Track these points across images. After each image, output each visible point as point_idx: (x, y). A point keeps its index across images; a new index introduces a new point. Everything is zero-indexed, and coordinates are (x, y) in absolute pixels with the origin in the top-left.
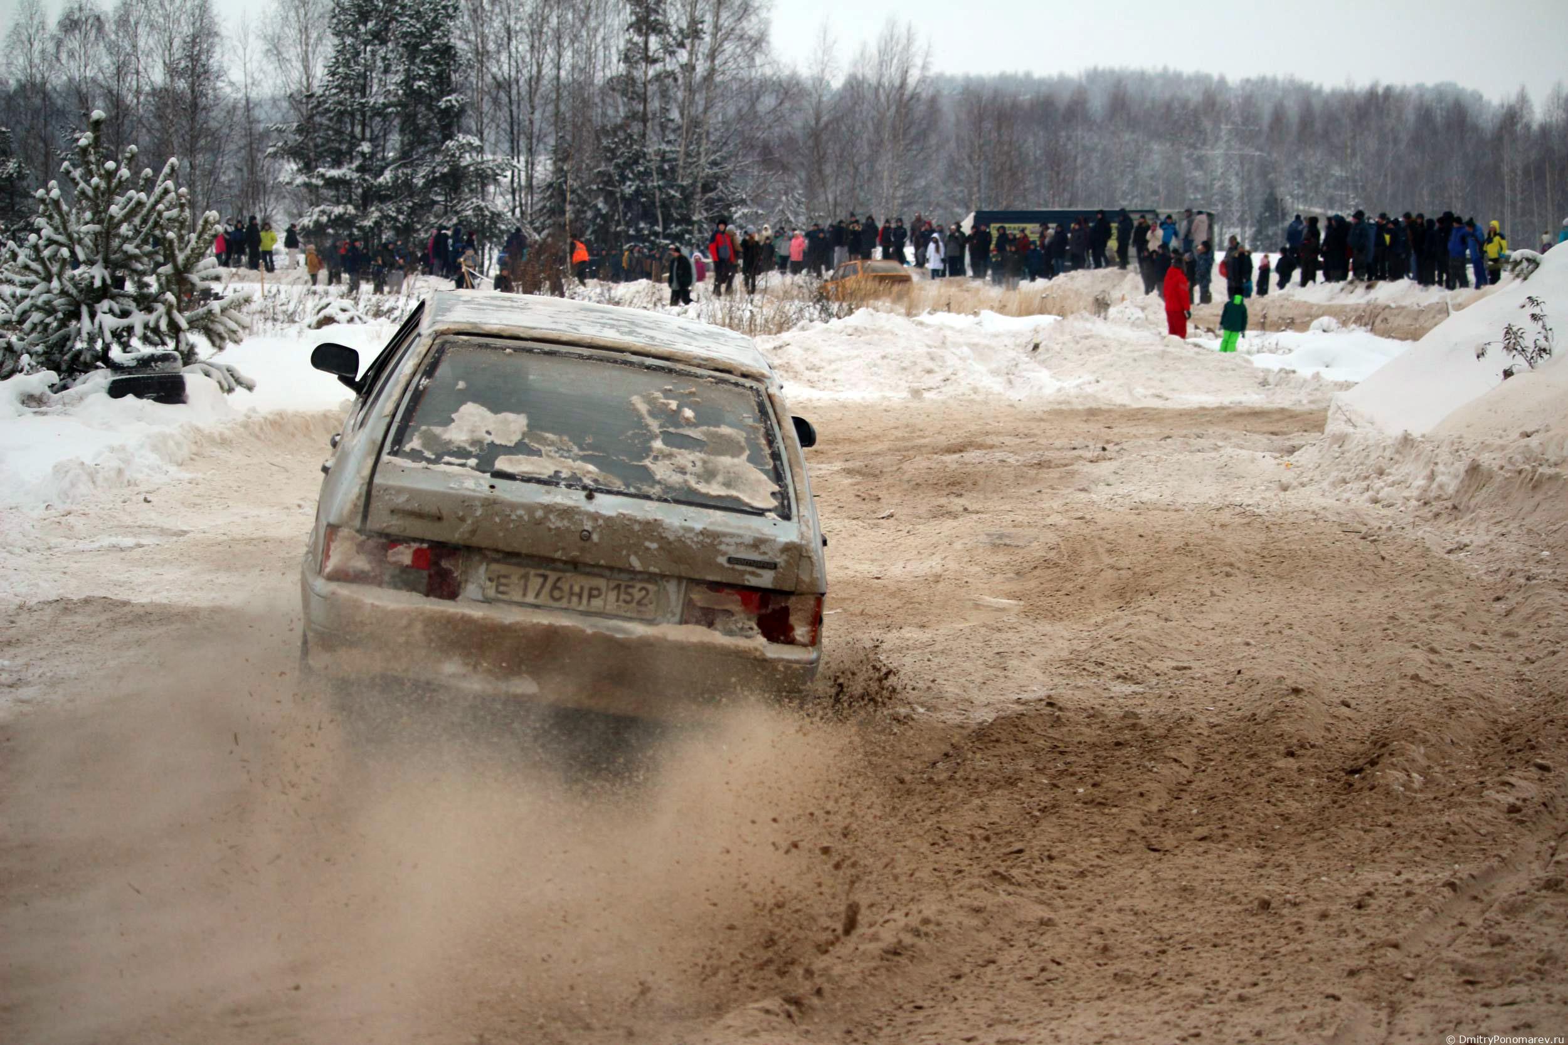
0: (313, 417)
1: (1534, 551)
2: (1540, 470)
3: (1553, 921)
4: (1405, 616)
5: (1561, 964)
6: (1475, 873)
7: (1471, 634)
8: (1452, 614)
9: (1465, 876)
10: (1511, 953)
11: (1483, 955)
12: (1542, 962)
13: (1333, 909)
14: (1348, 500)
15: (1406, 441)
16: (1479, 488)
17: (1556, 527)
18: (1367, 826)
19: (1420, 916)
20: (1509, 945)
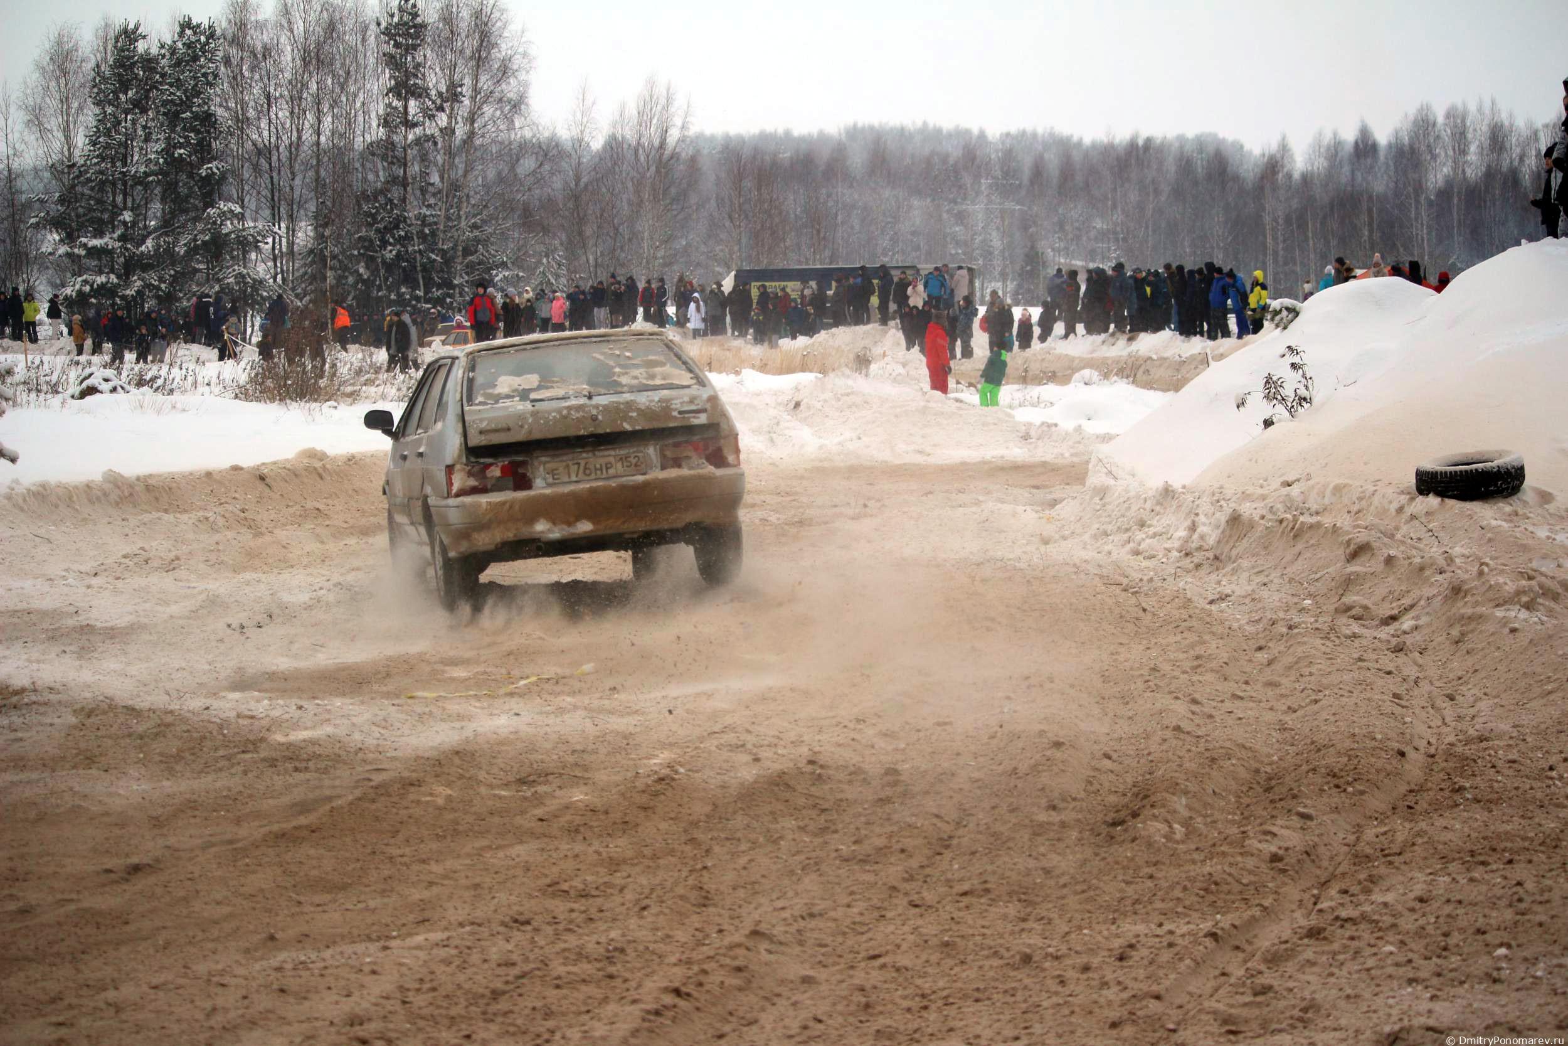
0: (76, 487)
1: (1296, 600)
2: (1302, 519)
3: (1315, 969)
4: (1166, 668)
5: (1323, 1012)
6: (1237, 923)
7: (1232, 684)
8: (1214, 664)
9: (1227, 926)
10: (1274, 1002)
11: (1246, 1005)
12: (1305, 1010)
13: (1095, 961)
14: (1110, 553)
15: (1167, 493)
16: (1240, 538)
17: (1318, 576)
18: (1128, 878)
19: (1182, 967)
20: (1272, 995)
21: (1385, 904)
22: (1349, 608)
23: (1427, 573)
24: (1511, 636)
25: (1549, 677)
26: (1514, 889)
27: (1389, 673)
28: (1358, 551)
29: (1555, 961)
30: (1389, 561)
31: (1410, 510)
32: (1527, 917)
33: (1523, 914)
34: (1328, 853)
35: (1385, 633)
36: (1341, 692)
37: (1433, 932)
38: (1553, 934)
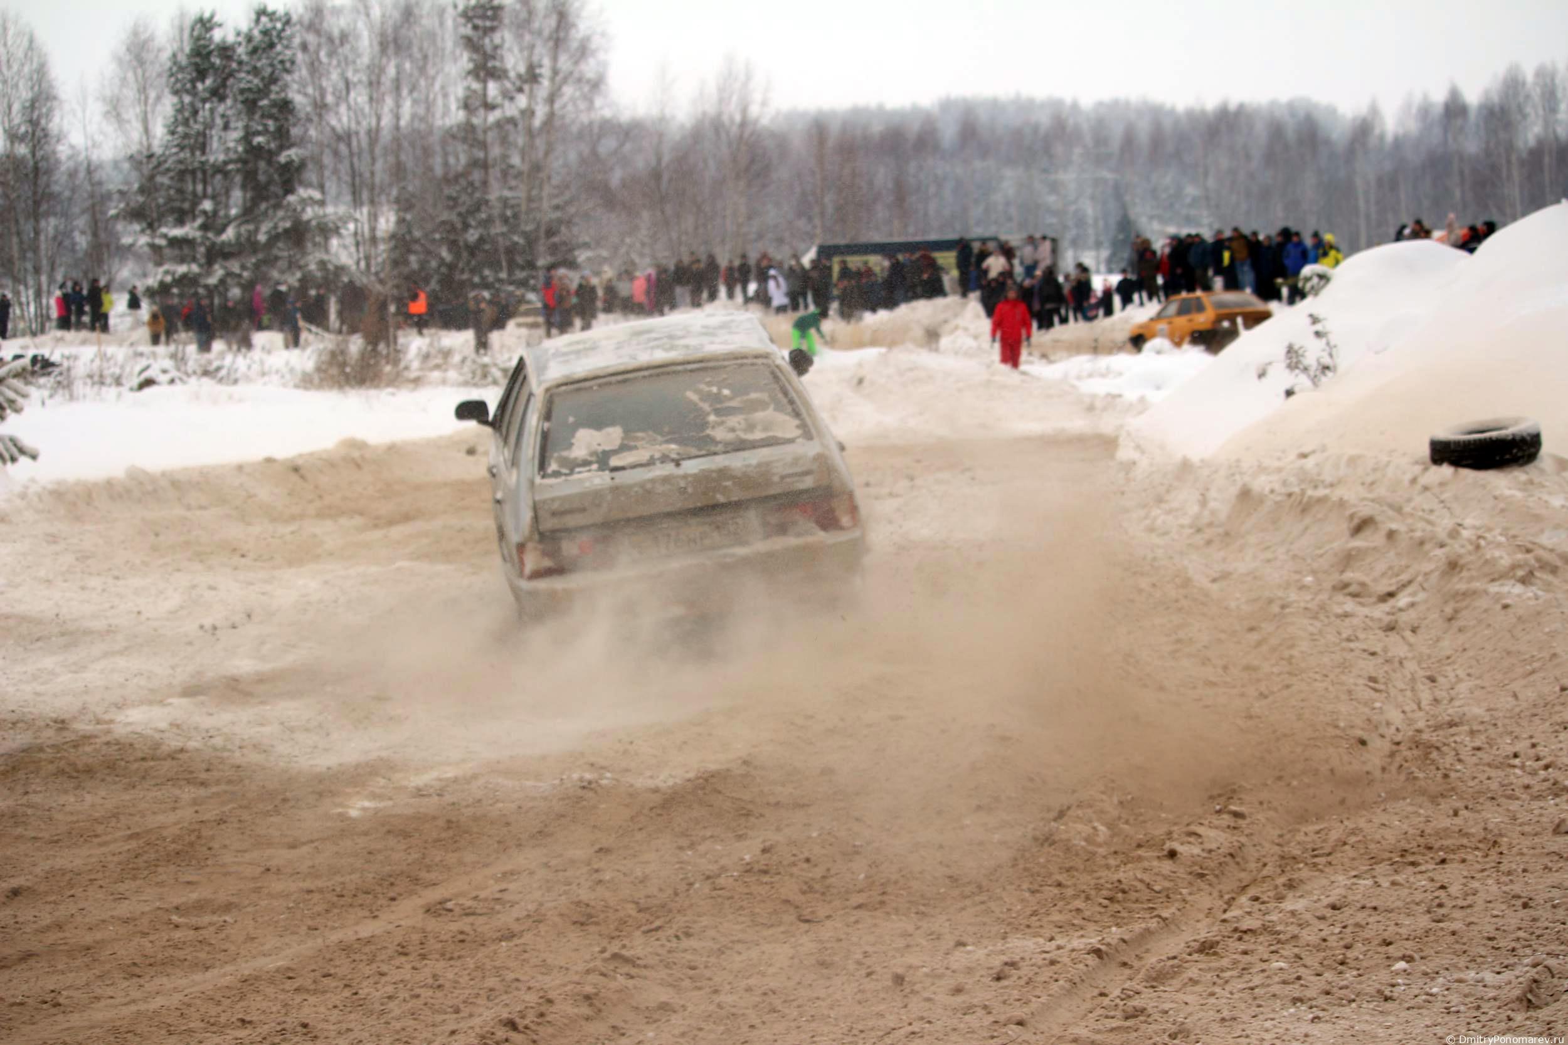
1: (1297, 577)
2: (1309, 493)
3: (1198, 988)
5: (1193, 1037)
6: (1126, 937)
7: (1209, 669)
9: (1114, 942)
10: (1143, 1026)
11: (1112, 1030)
12: (1173, 1036)
13: (970, 982)
14: (1125, 530)
15: (1186, 467)
16: (1250, 513)
17: (1321, 551)
18: (1036, 887)
19: (1055, 987)
20: (1142, 1018)
21: (1293, 913)
22: (1346, 585)
23: (1427, 547)
24: (1503, 612)
25: (1533, 657)
26: (1436, 894)
27: (1373, 654)
28: (1361, 526)
29: (1456, 976)
30: (1391, 535)
31: (1424, 480)
32: (1441, 925)
33: (1439, 921)
34: (1256, 855)
35: (1380, 611)
36: (1317, 677)
37: (1335, 944)
38: (1464, 944)
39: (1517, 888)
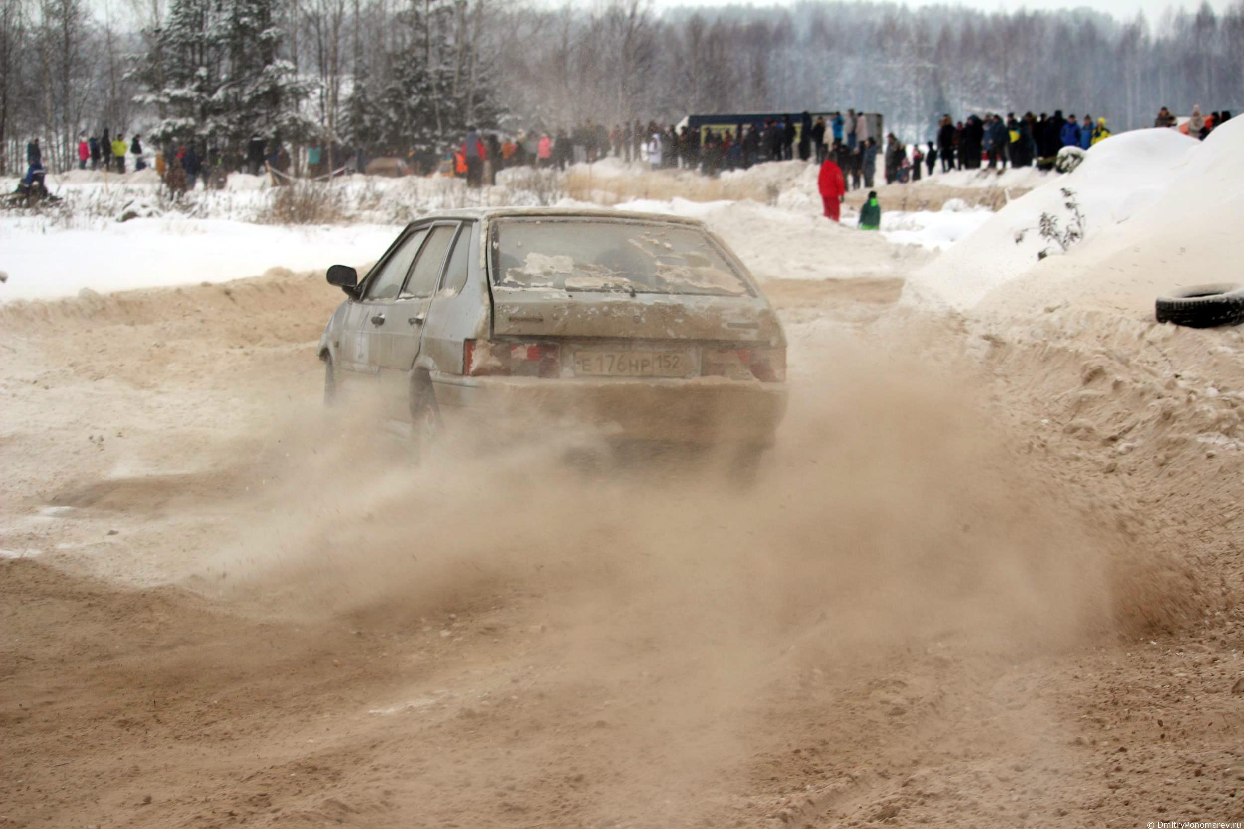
1: (1035, 419)
2: (1051, 344)
15: (953, 316)
17: (1058, 397)
21: (977, 775)
22: (1074, 430)
23: (1147, 397)
24: (1208, 461)
25: (1231, 505)
26: (1114, 757)
28: (1093, 375)
30: (1117, 385)
31: (1150, 336)
32: (1116, 792)
35: (1102, 456)
37: (1011, 813)
38: (1135, 816)
39: (1192, 753)
